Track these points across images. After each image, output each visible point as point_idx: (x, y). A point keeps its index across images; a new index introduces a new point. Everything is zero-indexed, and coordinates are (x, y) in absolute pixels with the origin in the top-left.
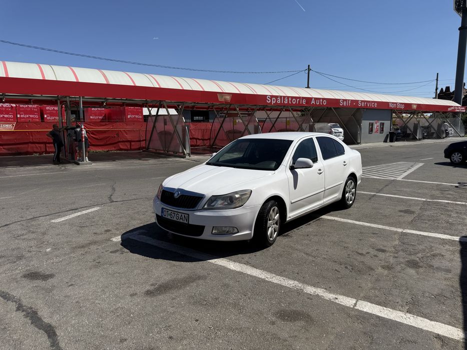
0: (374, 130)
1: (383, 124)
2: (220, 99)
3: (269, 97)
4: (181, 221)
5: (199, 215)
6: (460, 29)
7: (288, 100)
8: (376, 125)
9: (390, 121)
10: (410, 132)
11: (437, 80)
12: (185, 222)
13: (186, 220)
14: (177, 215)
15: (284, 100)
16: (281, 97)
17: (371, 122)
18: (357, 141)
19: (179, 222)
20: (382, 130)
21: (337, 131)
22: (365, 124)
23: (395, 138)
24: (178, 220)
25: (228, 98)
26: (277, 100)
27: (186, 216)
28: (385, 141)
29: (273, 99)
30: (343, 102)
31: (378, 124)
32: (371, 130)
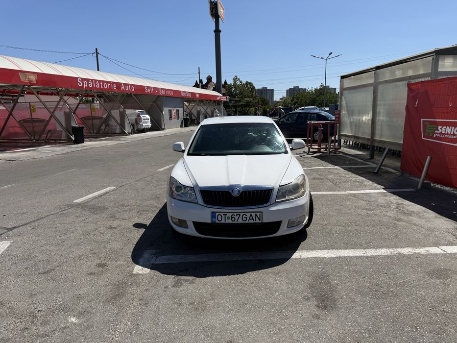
0: (173, 117)
1: (178, 111)
2: (23, 79)
3: (80, 80)
4: (251, 221)
5: (274, 210)
6: (214, 31)
7: (100, 85)
8: (174, 112)
9: (182, 109)
10: (195, 118)
11: (199, 73)
12: (258, 221)
13: (259, 220)
14: (244, 216)
15: (96, 84)
16: (92, 80)
17: (170, 109)
18: (161, 127)
19: (248, 223)
20: (178, 117)
21: (145, 118)
22: (166, 111)
23: (189, 123)
24: (247, 222)
25: (33, 78)
26: (88, 84)
27: (258, 214)
28: (181, 127)
29: (84, 82)
30: (148, 89)
31: (175, 111)
32: (171, 117)
